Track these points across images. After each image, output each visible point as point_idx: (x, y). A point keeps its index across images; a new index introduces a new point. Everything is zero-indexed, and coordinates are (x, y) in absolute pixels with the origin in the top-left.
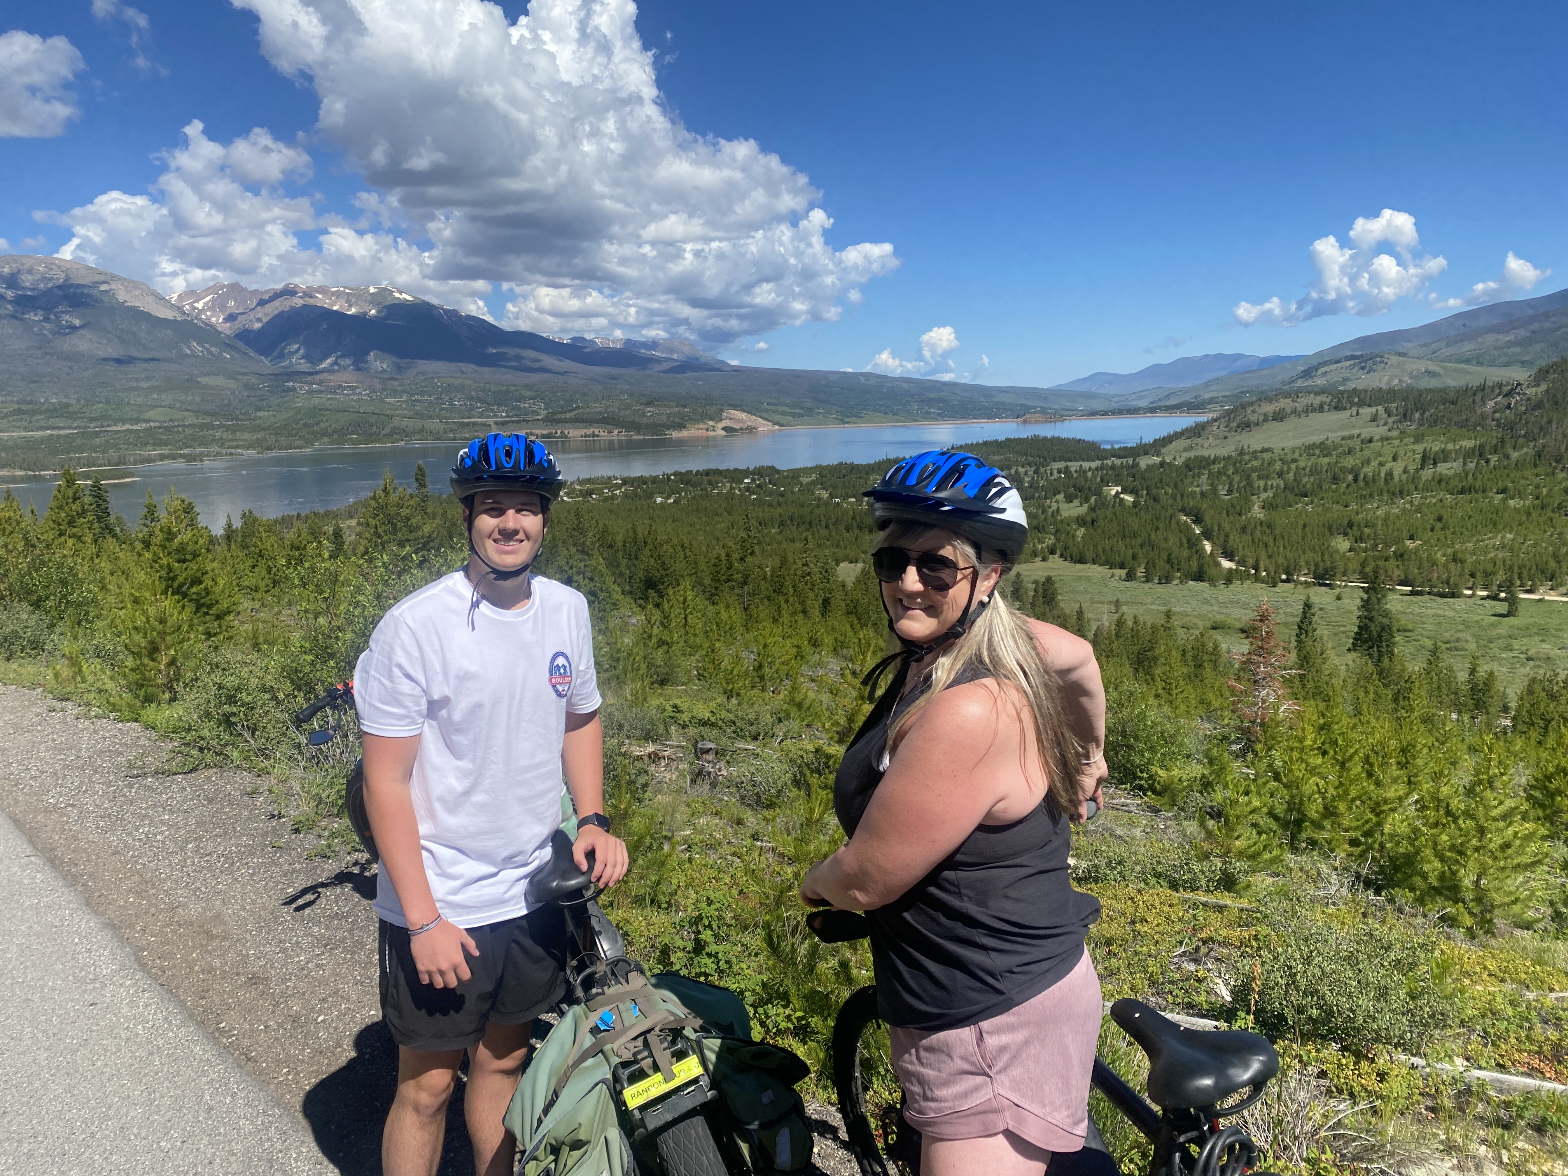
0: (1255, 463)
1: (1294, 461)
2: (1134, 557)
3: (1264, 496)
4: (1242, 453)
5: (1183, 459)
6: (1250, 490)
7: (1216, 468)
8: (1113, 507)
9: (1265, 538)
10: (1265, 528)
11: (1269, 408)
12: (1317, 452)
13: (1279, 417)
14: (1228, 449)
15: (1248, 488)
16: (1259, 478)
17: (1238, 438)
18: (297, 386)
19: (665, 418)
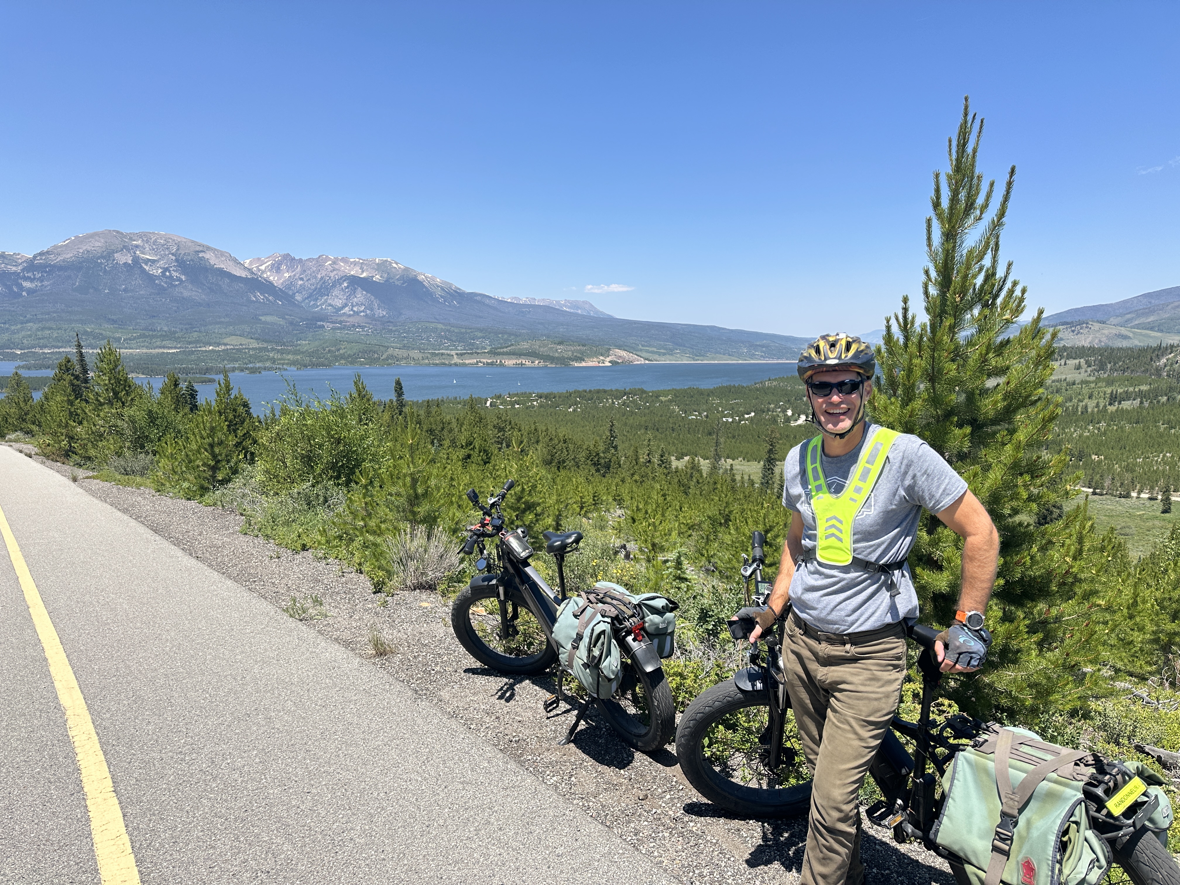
18: (324, 324)
19: (570, 353)
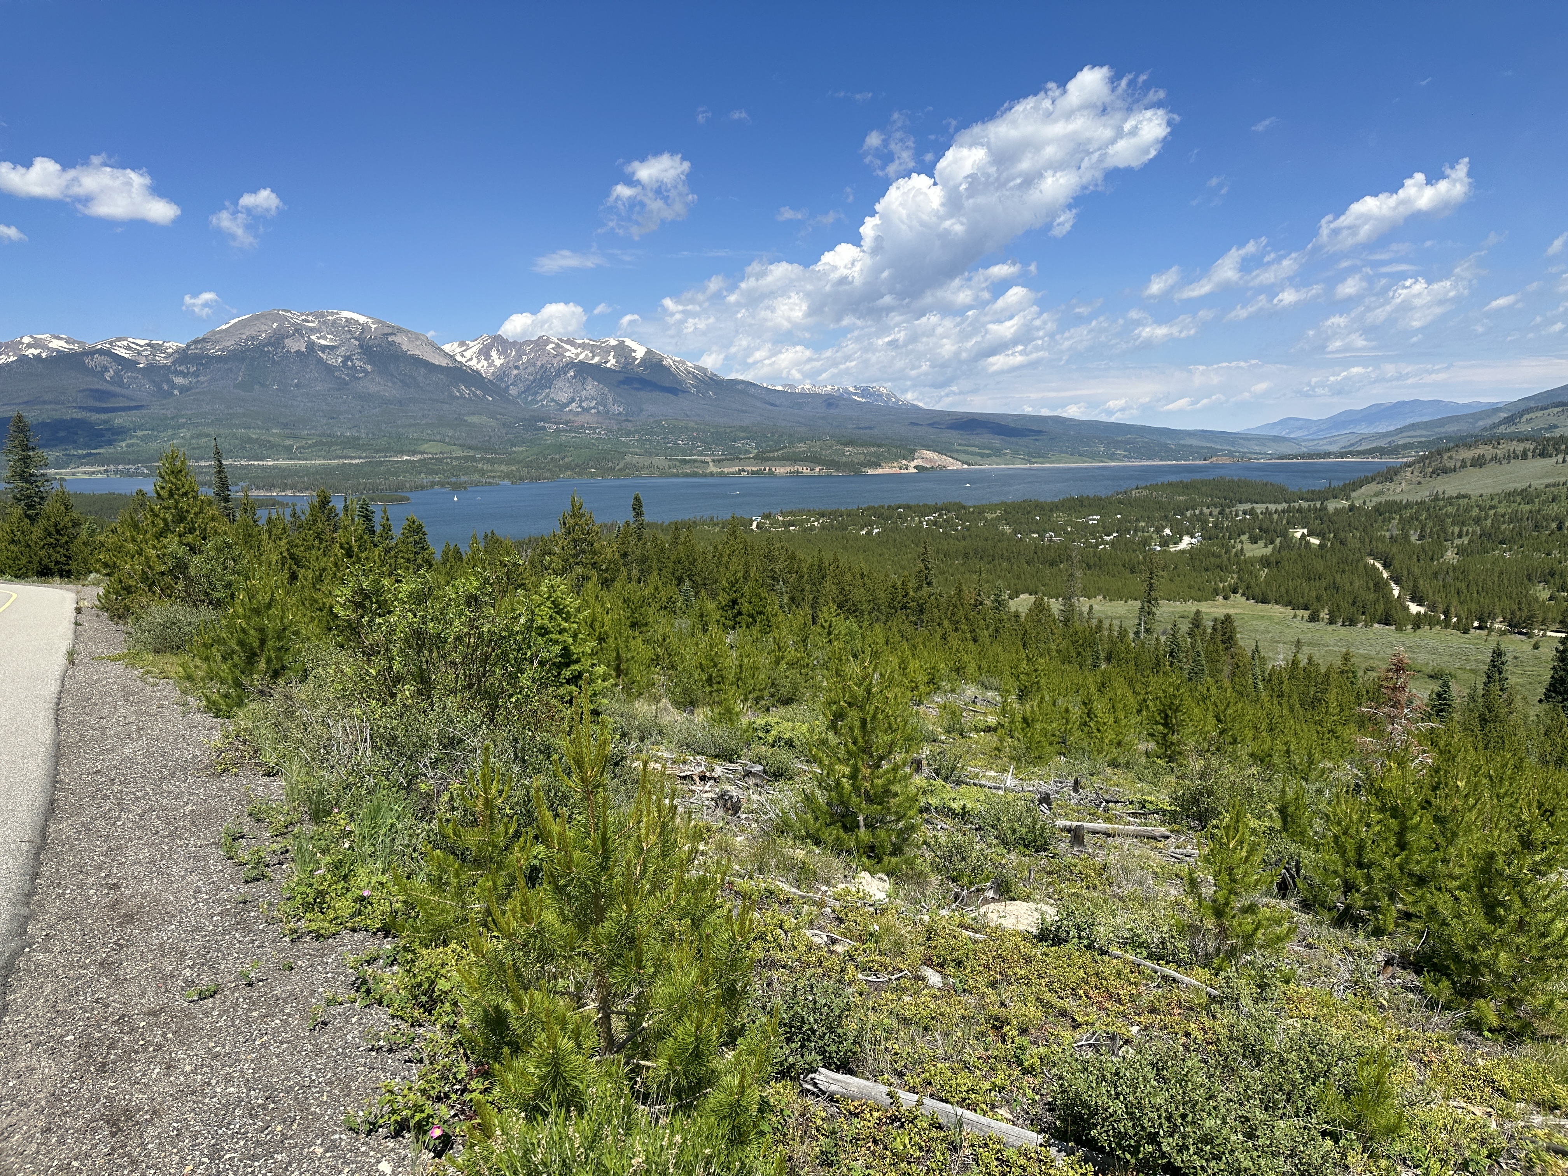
0: (1449, 509)
1: (1492, 507)
2: (1318, 598)
3: (1457, 542)
4: (1436, 498)
5: (1373, 504)
6: (1442, 537)
7: (1407, 514)
8: (1299, 548)
9: (1459, 584)
10: (1458, 574)
11: (1468, 454)
12: (1518, 499)
13: (1478, 463)
14: (1423, 494)
15: (1442, 534)
16: (1454, 524)
17: (1433, 484)
18: (547, 425)
19: (862, 457)
